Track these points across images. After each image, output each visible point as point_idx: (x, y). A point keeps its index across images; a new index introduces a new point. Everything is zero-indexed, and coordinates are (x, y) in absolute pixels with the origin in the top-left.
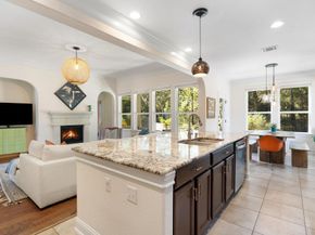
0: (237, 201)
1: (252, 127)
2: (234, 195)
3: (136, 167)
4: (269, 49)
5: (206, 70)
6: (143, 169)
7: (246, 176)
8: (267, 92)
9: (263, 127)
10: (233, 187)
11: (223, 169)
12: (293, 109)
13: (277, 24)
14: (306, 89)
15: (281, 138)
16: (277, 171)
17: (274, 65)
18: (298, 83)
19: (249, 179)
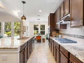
0: (33, 53)
1: (34, 34)
2: (32, 51)
3: (7, 48)
4: (39, 16)
5: (25, 19)
6: (10, 48)
7: (34, 46)
8: (38, 25)
9: (37, 34)
10: (32, 50)
11: (30, 45)
12: (42, 30)
13: (40, 11)
14: (45, 25)
15: (41, 36)
16: (40, 44)
17: (39, 19)
18: (43, 24)
19: (35, 47)
